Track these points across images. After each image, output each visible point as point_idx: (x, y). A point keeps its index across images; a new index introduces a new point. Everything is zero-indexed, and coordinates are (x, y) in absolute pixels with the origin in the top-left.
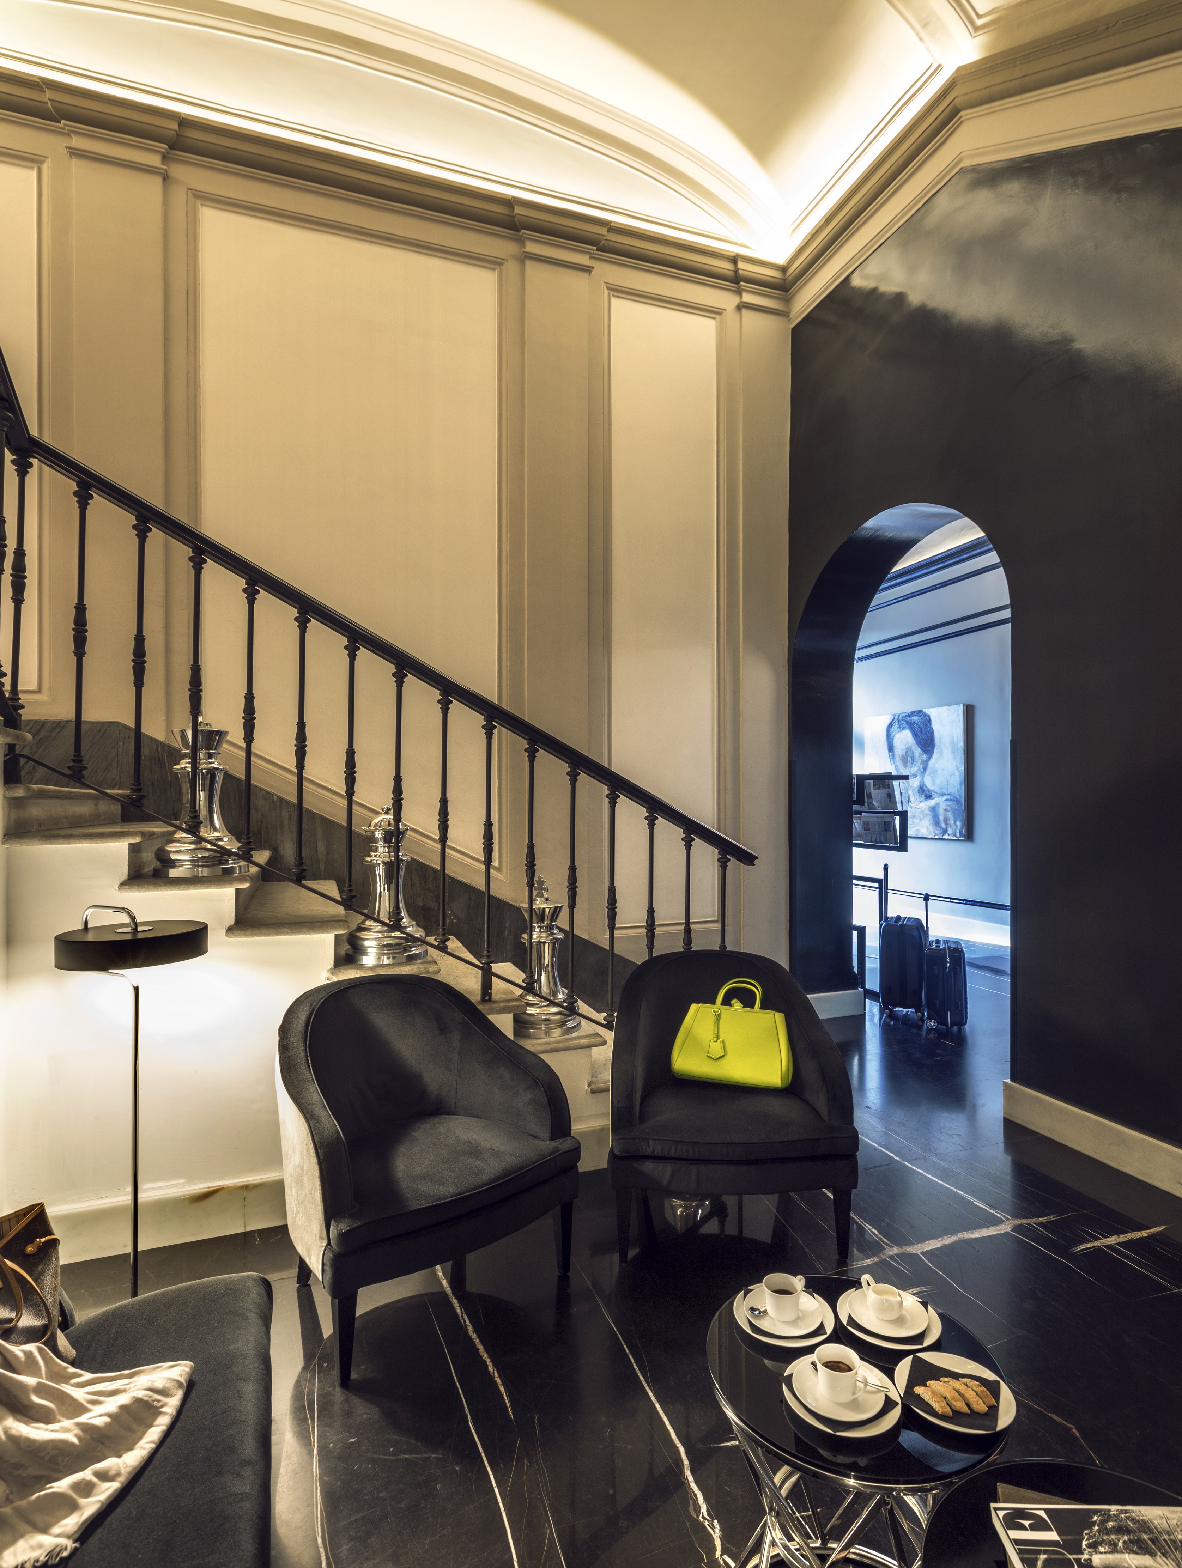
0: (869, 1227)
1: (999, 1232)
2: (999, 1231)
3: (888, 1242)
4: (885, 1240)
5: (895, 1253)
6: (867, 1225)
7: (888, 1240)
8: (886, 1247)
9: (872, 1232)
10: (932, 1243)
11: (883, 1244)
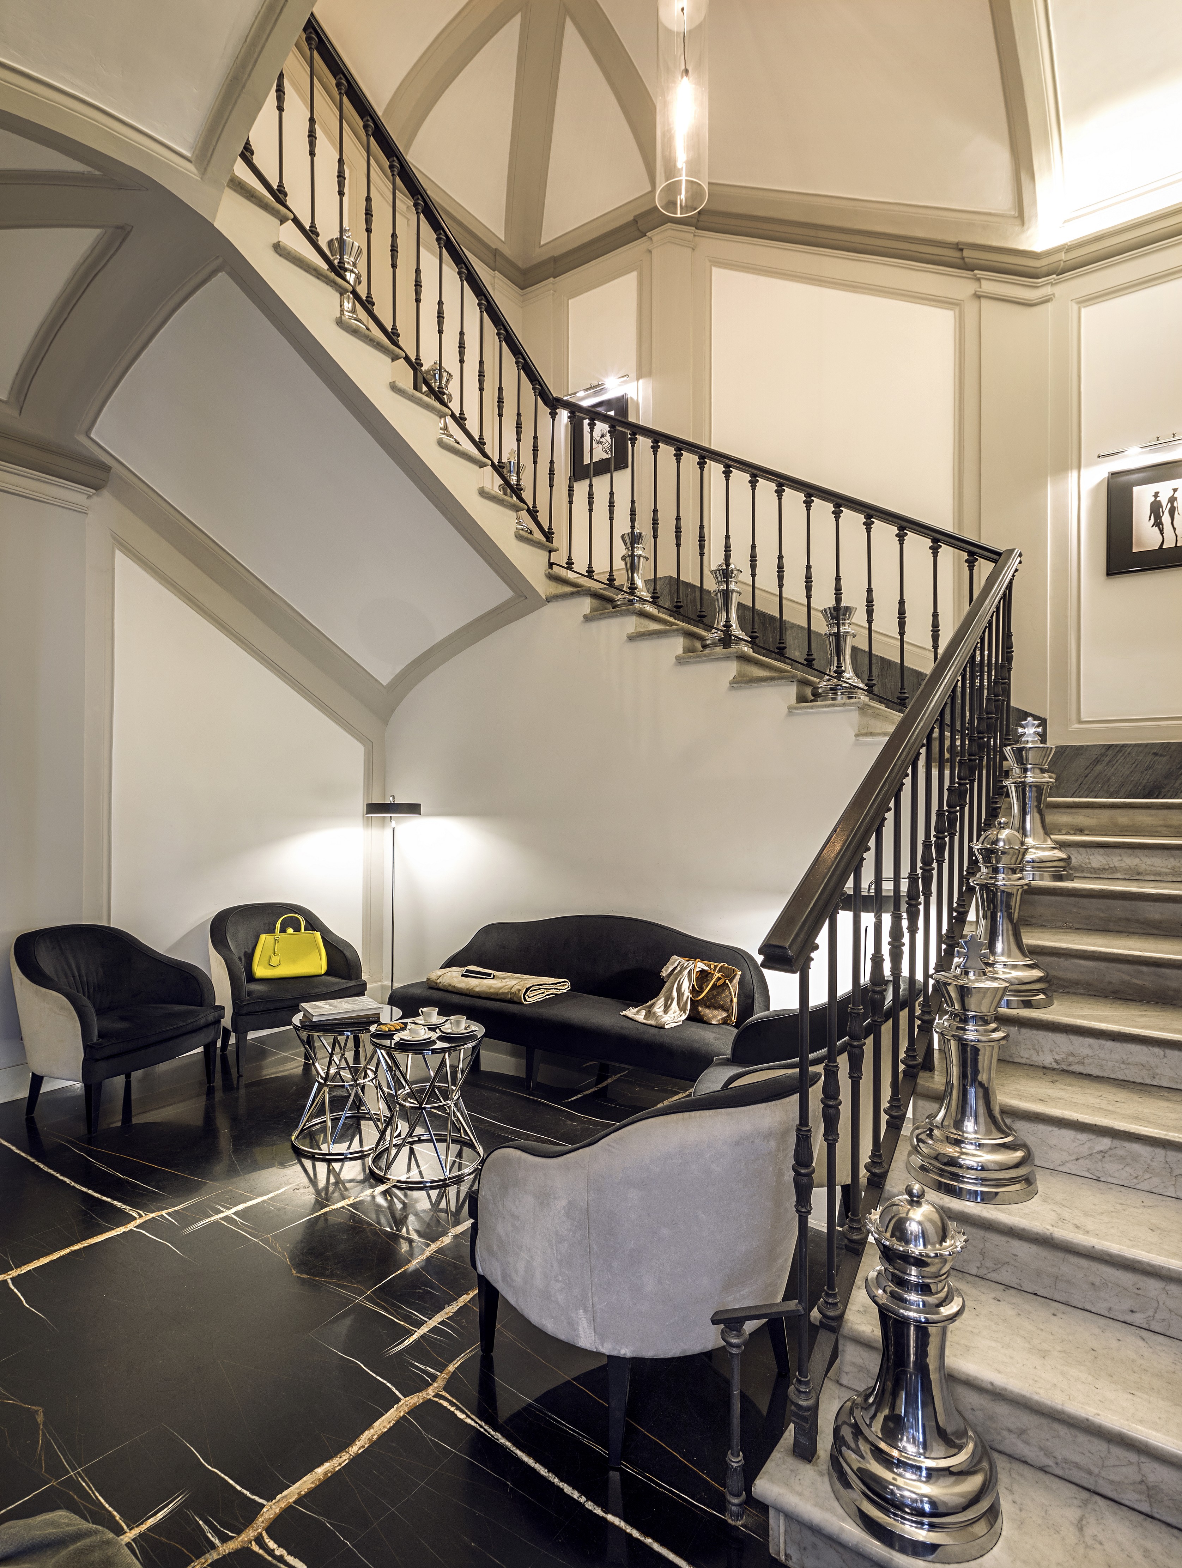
0: (469, 1421)
1: (285, 1493)
2: (285, 1497)
3: (441, 1402)
4: (445, 1404)
5: (431, 1387)
6: (473, 1423)
7: (441, 1405)
8: (444, 1393)
9: (464, 1412)
10: (385, 1424)
11: (447, 1395)
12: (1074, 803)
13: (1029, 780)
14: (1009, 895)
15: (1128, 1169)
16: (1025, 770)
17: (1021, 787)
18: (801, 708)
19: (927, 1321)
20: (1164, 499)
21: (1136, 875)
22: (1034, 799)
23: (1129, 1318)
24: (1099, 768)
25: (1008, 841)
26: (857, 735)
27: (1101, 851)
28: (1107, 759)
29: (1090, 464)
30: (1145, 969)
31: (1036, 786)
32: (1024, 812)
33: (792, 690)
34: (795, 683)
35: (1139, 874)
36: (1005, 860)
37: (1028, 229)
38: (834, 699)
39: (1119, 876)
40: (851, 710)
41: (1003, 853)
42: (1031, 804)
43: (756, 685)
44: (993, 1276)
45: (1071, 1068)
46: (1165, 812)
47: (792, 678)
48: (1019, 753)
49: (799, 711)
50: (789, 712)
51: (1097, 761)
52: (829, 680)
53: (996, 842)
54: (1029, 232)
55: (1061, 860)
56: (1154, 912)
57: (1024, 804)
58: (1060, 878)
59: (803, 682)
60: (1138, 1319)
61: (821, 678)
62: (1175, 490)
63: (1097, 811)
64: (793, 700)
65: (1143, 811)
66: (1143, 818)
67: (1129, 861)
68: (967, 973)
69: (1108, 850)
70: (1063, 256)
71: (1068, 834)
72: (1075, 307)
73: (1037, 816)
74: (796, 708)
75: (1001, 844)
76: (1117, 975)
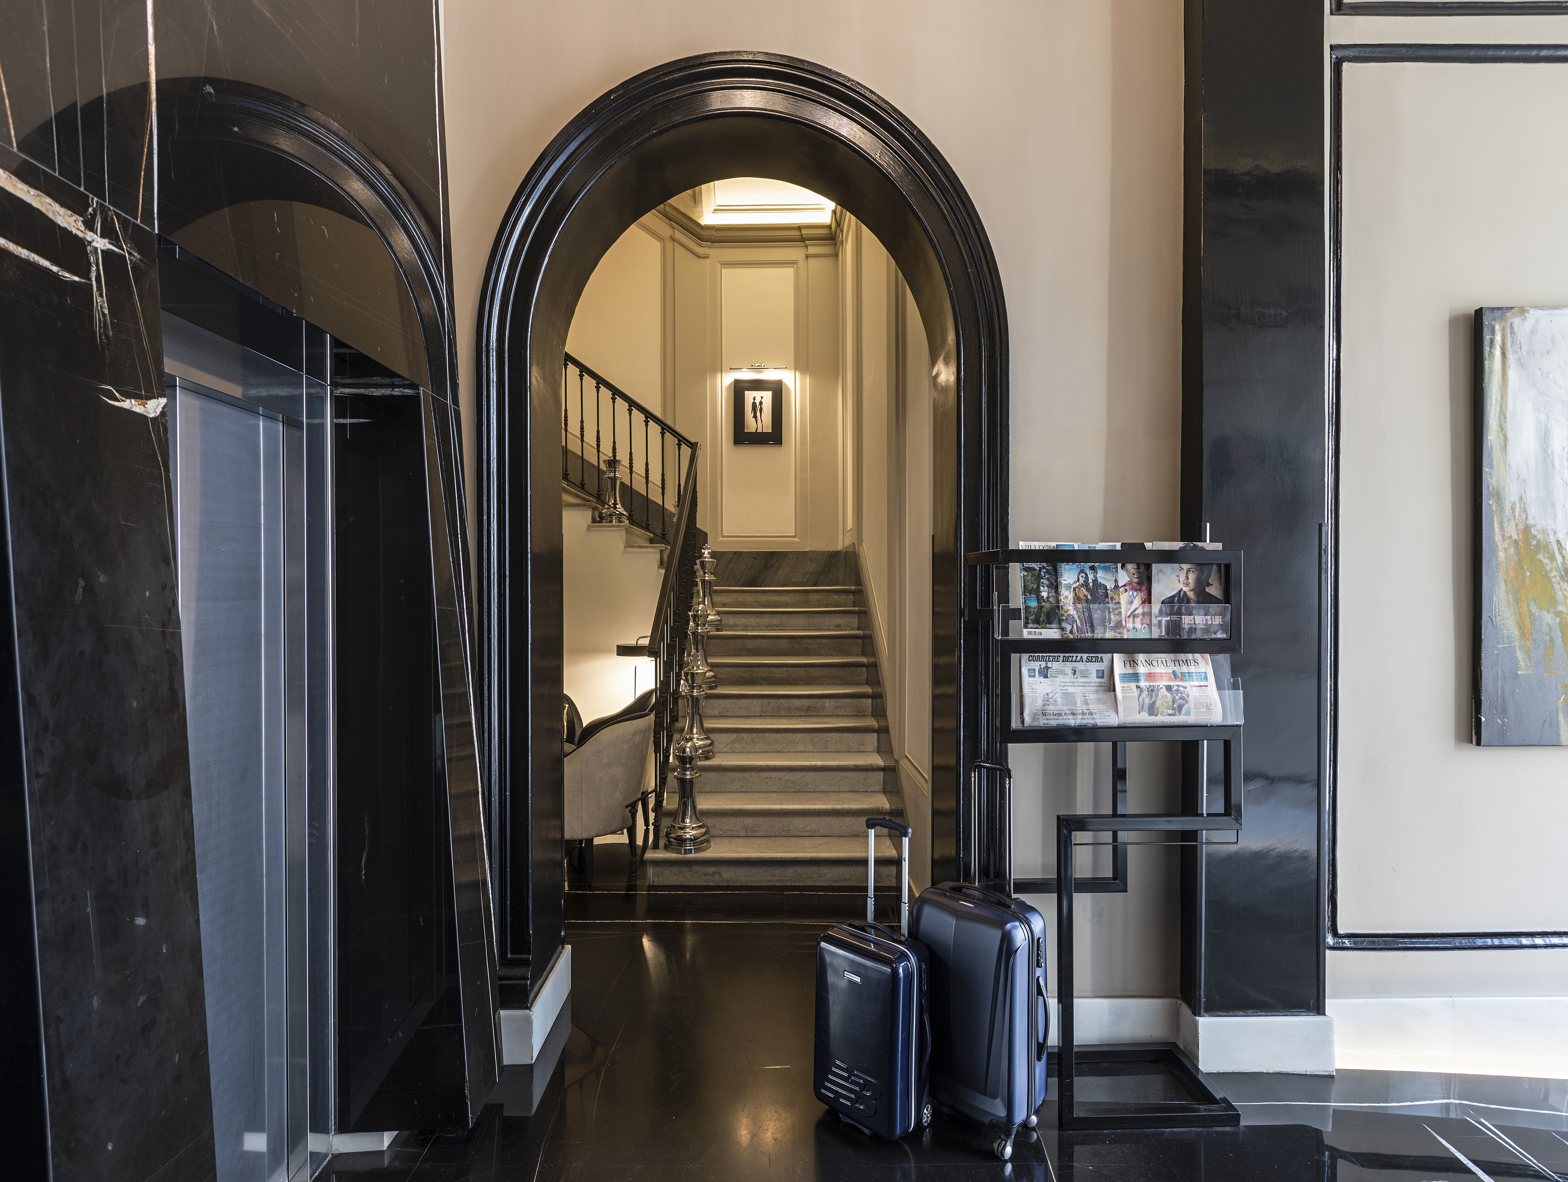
12: (722, 589)
13: (707, 578)
14: (703, 636)
15: (741, 745)
16: (705, 573)
17: (703, 581)
18: (595, 527)
19: (692, 778)
20: (757, 402)
21: (745, 628)
22: (708, 588)
23: (741, 790)
24: (731, 566)
25: (702, 611)
26: (625, 547)
27: (733, 615)
28: (734, 560)
29: (726, 371)
30: (747, 669)
31: (709, 582)
32: (704, 596)
33: (589, 514)
34: (591, 509)
35: (746, 627)
36: (701, 619)
37: (698, 207)
38: (611, 522)
39: (739, 628)
40: (622, 530)
41: (701, 616)
42: (707, 591)
43: (568, 508)
44: (704, 790)
45: (724, 715)
46: (755, 594)
47: (589, 507)
48: (703, 564)
49: (594, 528)
50: (588, 528)
51: (730, 562)
52: (608, 509)
53: (697, 611)
54: (698, 209)
55: (719, 620)
56: (751, 644)
57: (705, 591)
58: (718, 630)
59: (594, 509)
60: (744, 789)
61: (603, 506)
62: (762, 398)
63: (731, 594)
64: (590, 521)
65: (748, 594)
66: (749, 598)
67: (742, 620)
68: (693, 668)
69: (735, 615)
70: (714, 233)
71: (720, 607)
72: (719, 266)
73: (709, 597)
74: (592, 527)
75: (700, 612)
76: (739, 672)
